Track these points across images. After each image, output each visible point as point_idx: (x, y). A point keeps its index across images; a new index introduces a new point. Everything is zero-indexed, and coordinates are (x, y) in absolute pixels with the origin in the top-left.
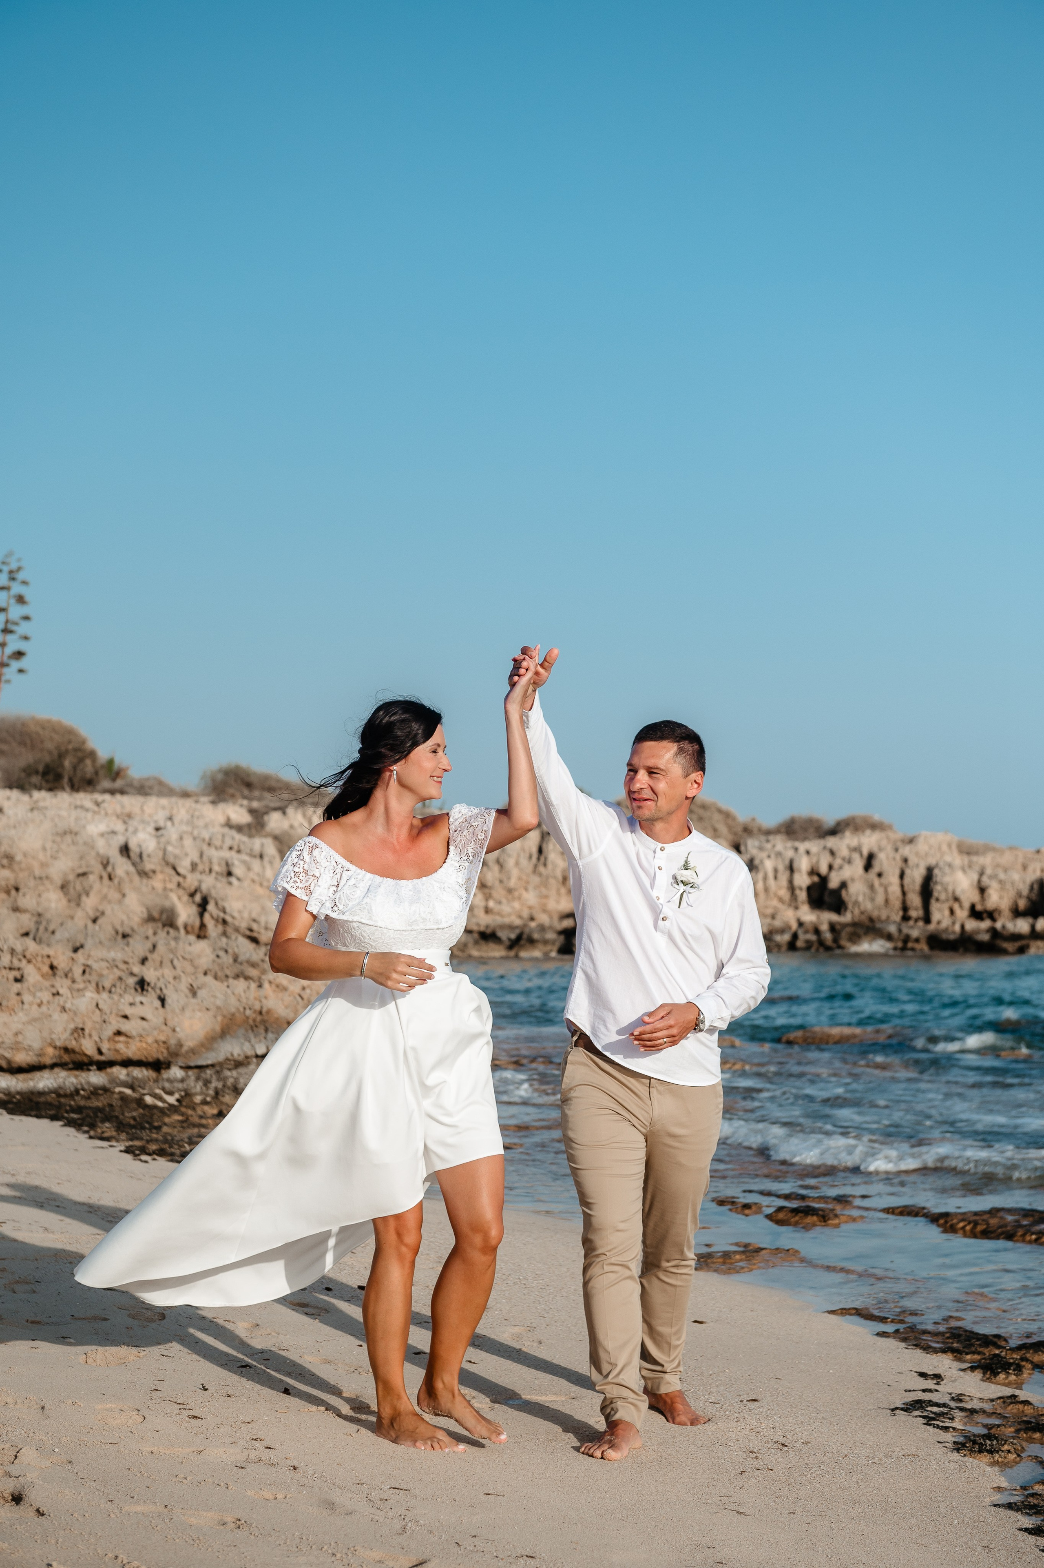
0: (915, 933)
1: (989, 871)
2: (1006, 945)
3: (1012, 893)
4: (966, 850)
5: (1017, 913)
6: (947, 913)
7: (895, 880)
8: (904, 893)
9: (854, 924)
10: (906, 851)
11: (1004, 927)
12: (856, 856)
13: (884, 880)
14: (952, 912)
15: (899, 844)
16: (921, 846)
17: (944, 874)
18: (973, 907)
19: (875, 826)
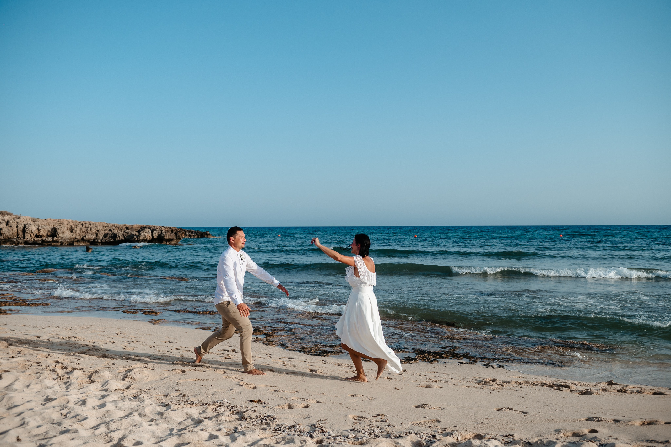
0: (21, 241)
1: (41, 226)
2: (45, 244)
3: (47, 231)
4: (34, 220)
5: (48, 236)
6: (29, 236)
7: (15, 228)
8: (18, 231)
9: (5, 239)
10: (18, 220)
11: (45, 239)
12: (3, 221)
13: (12, 228)
14: (31, 236)
15: (15, 219)
16: (22, 219)
17: (29, 227)
18: (36, 234)
19: (8, 214)
